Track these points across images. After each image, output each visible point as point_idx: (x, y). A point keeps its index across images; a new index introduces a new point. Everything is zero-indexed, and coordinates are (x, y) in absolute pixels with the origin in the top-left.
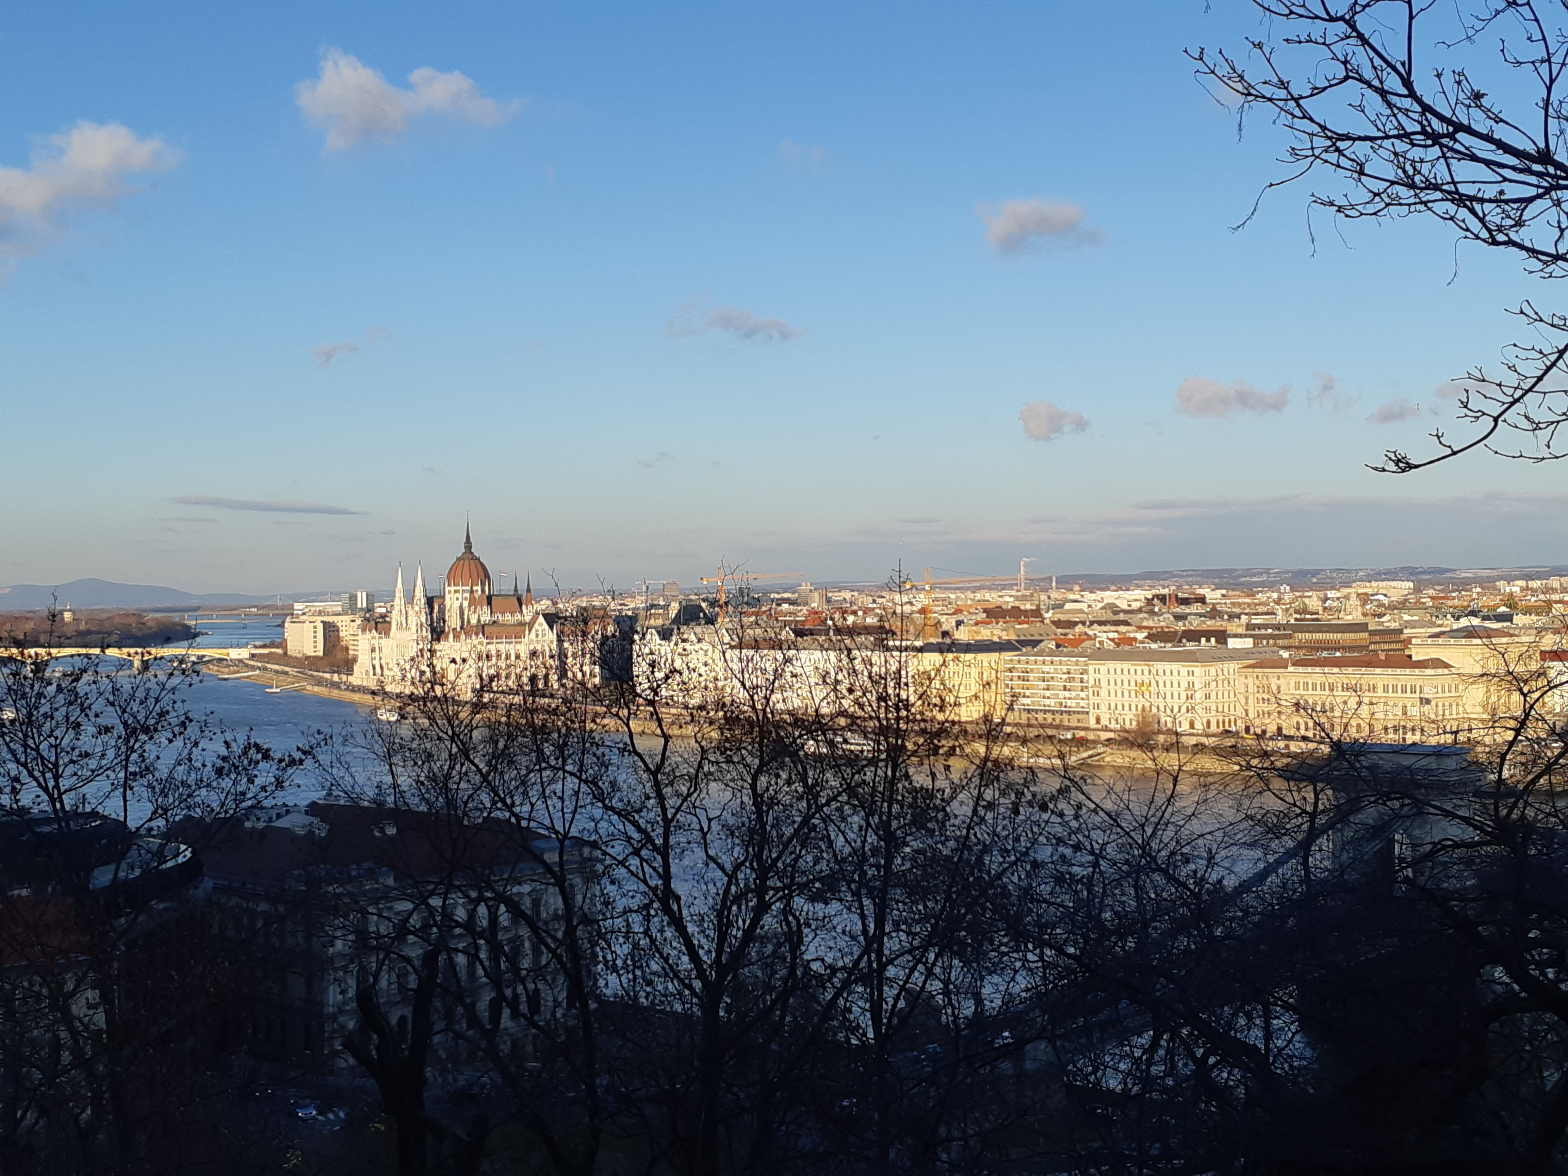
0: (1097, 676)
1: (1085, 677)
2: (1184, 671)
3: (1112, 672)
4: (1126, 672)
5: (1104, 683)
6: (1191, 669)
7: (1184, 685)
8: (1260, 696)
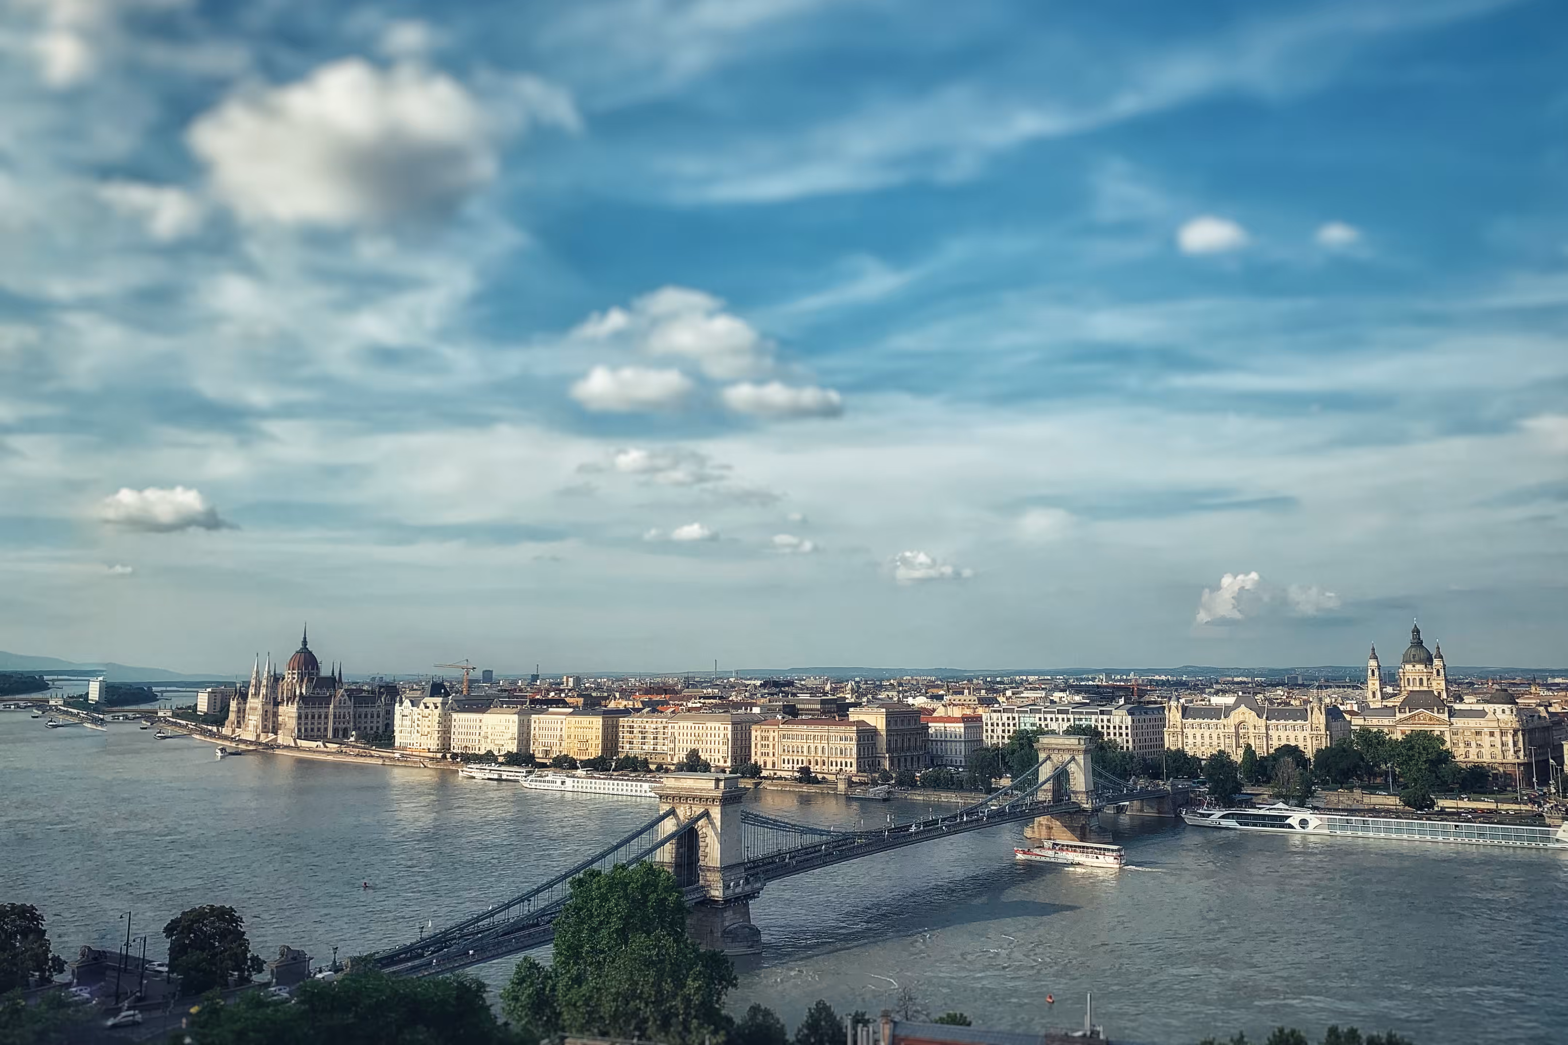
0: (673, 731)
1: (666, 731)
2: (722, 727)
3: (681, 728)
4: (689, 728)
5: (676, 735)
6: (726, 726)
7: (722, 736)
8: (763, 743)
